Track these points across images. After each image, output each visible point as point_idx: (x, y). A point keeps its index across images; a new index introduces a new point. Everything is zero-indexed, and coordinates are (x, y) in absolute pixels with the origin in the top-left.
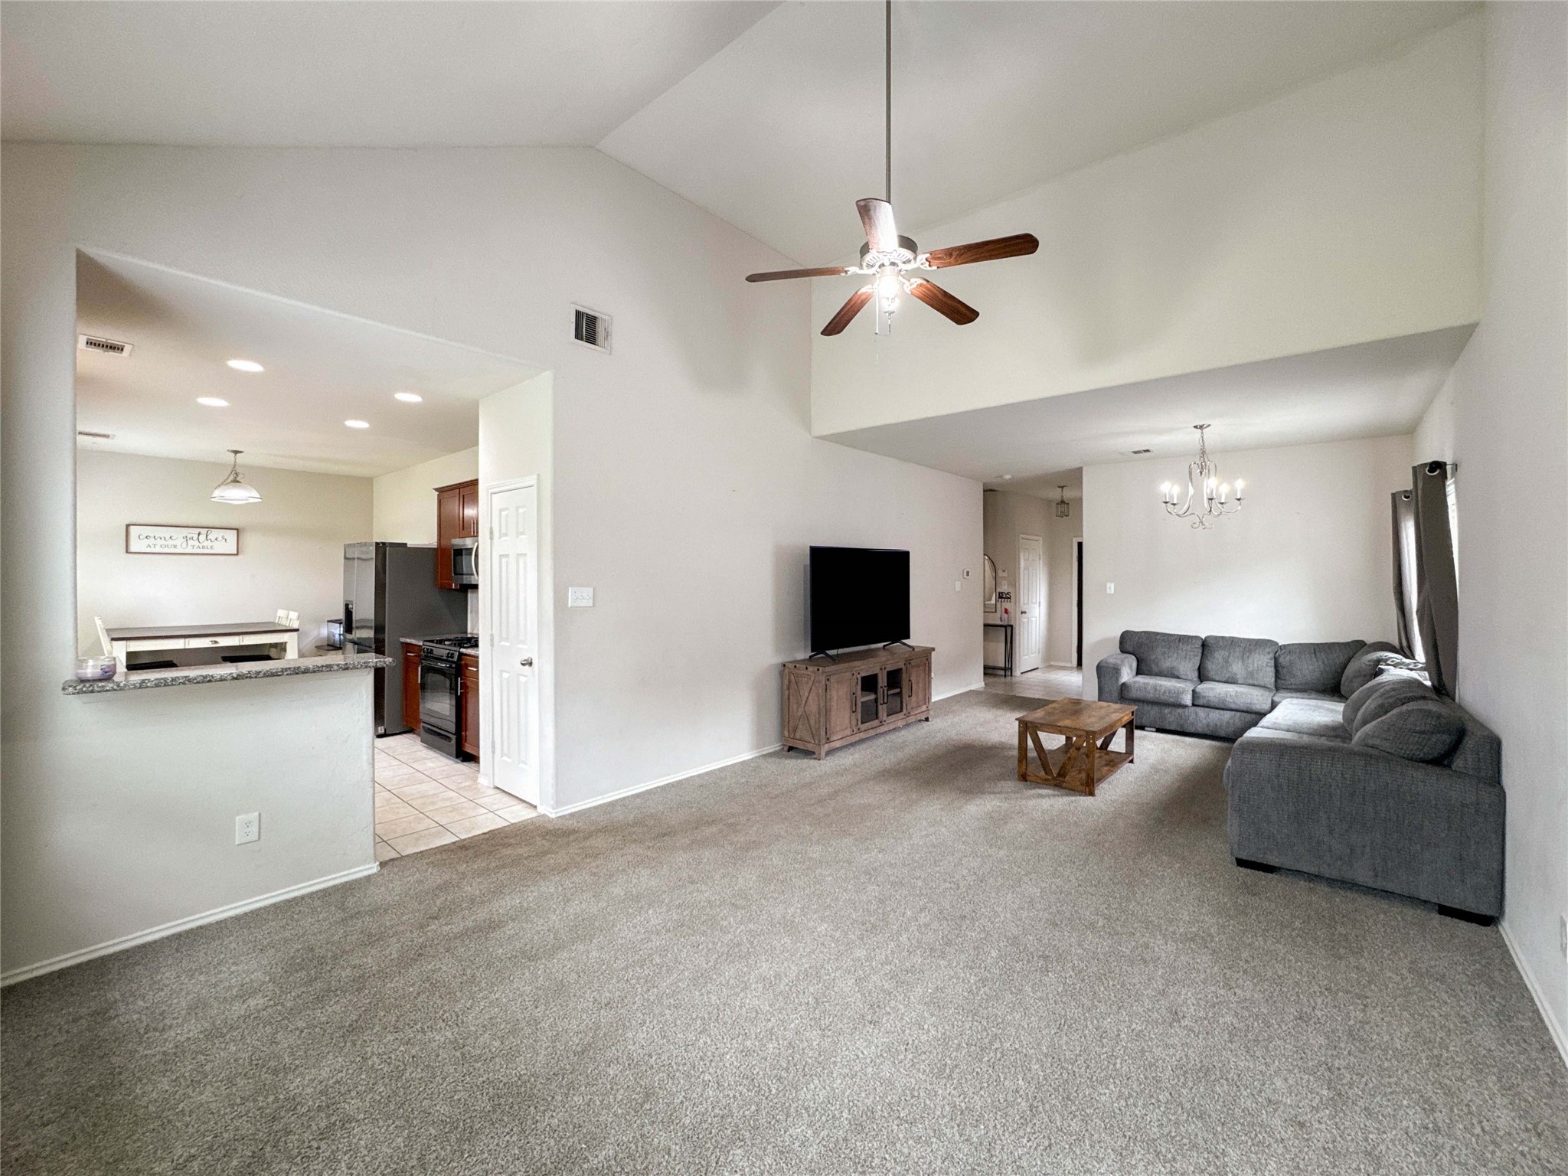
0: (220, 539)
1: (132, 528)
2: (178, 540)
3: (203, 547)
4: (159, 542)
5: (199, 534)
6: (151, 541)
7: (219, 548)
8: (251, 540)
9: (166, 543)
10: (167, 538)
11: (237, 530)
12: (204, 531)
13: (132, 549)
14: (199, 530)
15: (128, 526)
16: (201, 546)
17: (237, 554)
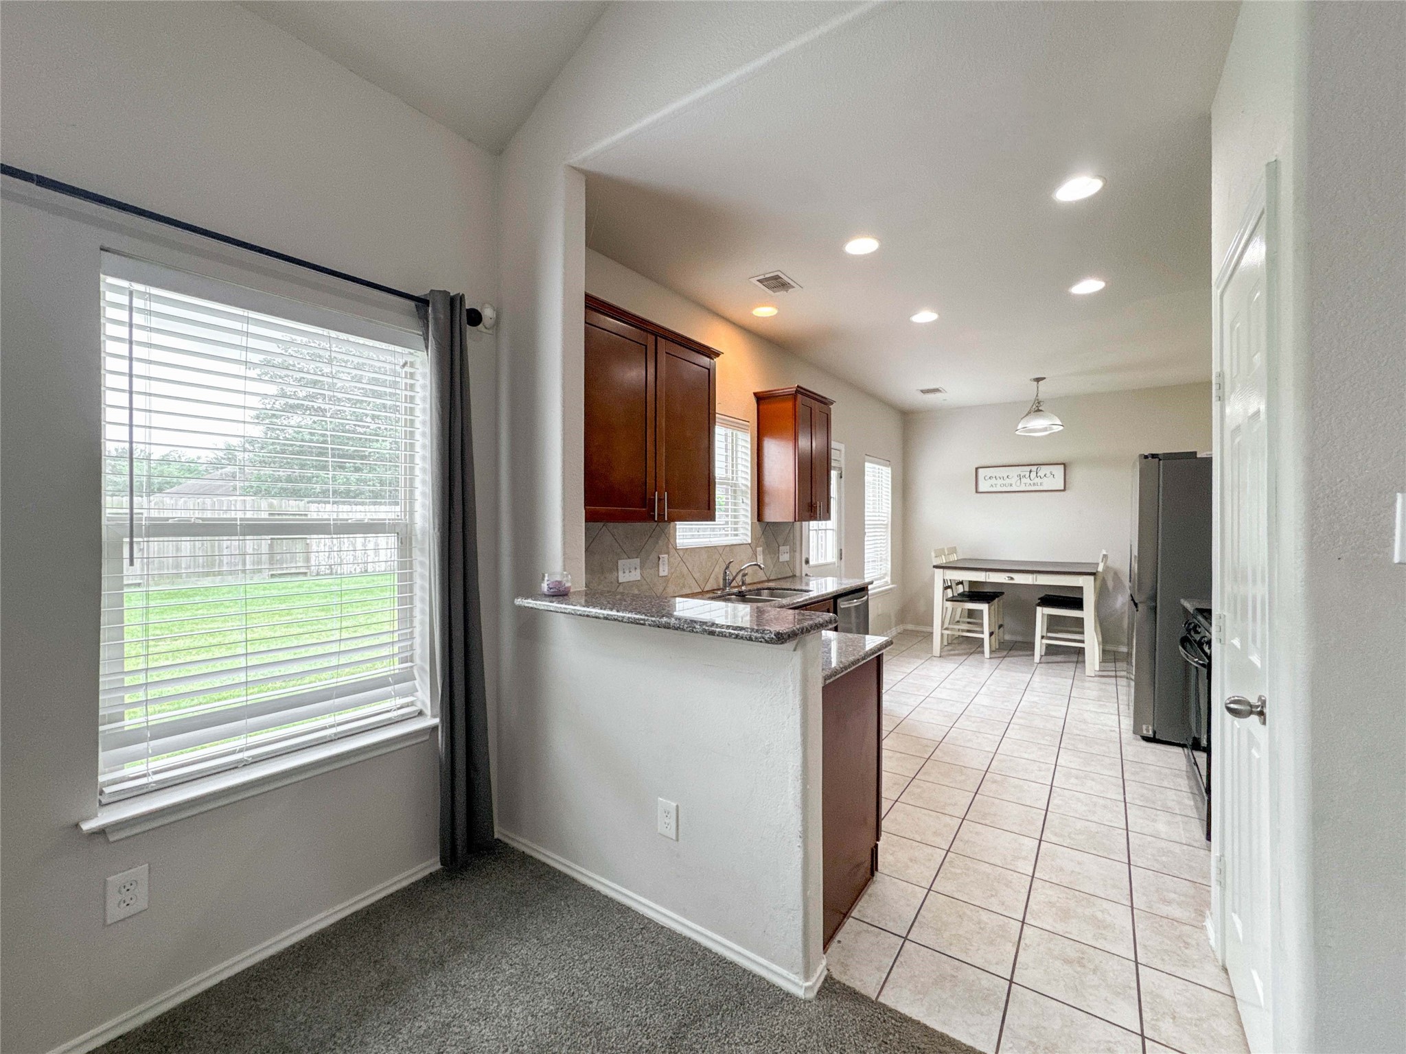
0: (1048, 475)
1: (980, 470)
2: (1013, 479)
3: (1034, 484)
4: (1000, 482)
5: (1030, 471)
6: (993, 481)
7: (1048, 484)
8: (1077, 475)
9: (1004, 482)
10: (1005, 477)
11: (1064, 464)
12: (1034, 468)
13: (980, 489)
14: (1028, 468)
15: (977, 469)
16: (1032, 482)
17: (1064, 490)
